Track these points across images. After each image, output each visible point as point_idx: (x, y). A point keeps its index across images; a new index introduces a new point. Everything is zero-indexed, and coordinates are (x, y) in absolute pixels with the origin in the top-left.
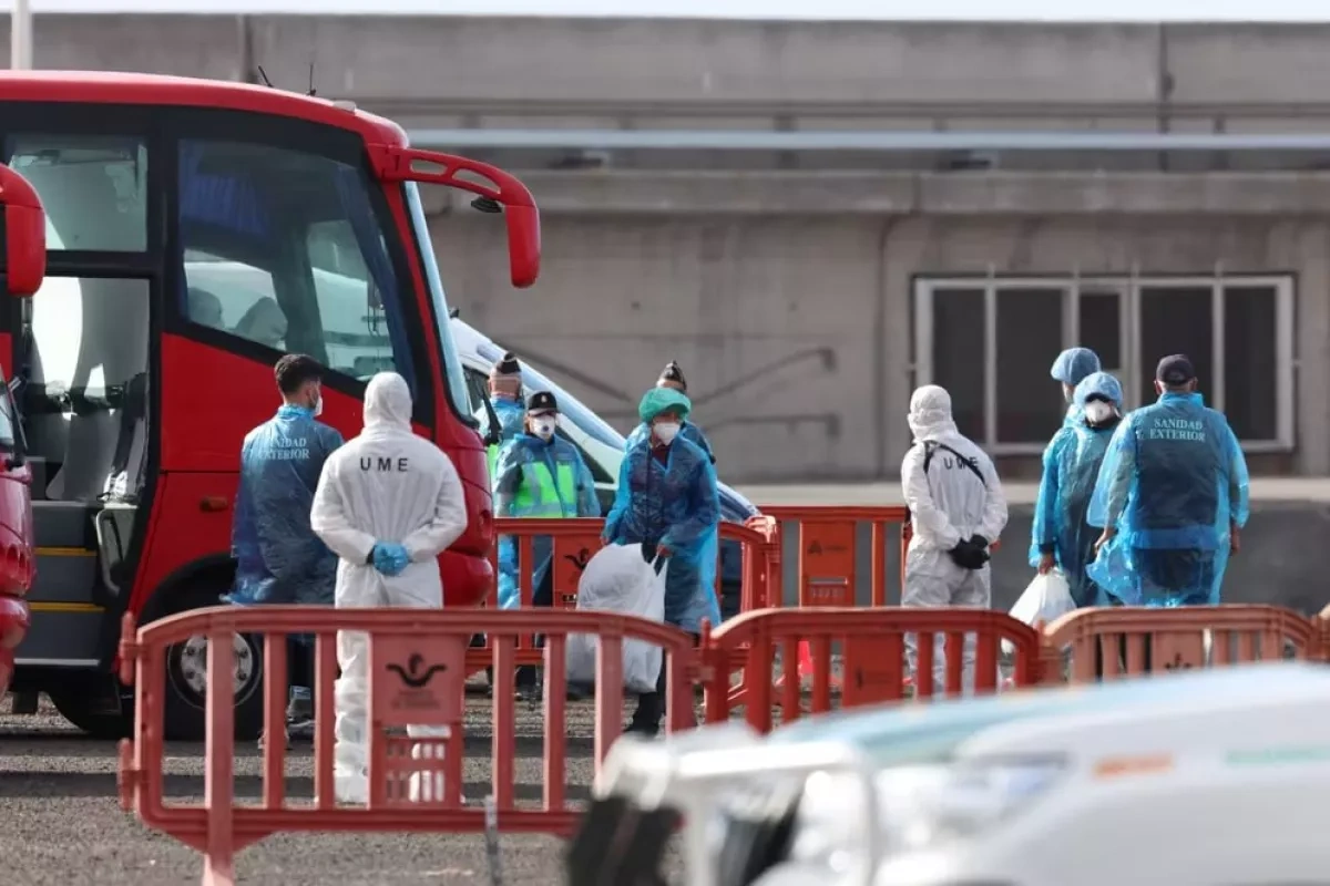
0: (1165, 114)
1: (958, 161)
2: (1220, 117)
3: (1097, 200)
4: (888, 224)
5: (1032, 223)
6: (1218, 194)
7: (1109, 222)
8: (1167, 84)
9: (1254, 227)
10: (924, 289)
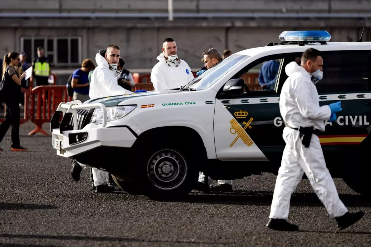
0: (60, 10)
1: (27, 18)
2: (69, 11)
3: (50, 24)
4: (16, 29)
5: (39, 29)
6: (69, 23)
7: (52, 28)
8: (61, 6)
9: (75, 29)
10: (22, 40)
